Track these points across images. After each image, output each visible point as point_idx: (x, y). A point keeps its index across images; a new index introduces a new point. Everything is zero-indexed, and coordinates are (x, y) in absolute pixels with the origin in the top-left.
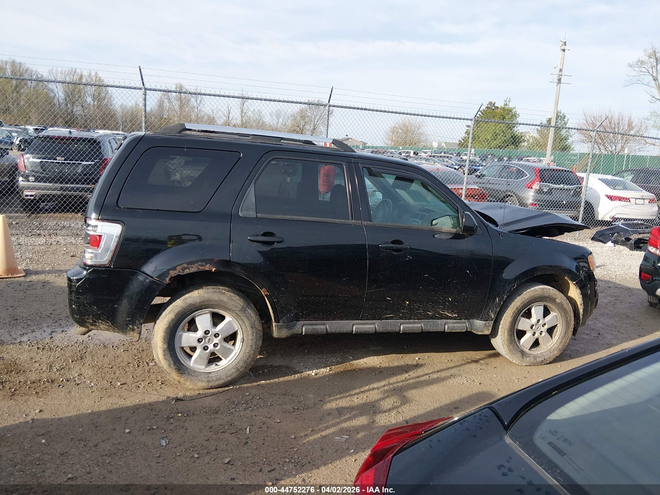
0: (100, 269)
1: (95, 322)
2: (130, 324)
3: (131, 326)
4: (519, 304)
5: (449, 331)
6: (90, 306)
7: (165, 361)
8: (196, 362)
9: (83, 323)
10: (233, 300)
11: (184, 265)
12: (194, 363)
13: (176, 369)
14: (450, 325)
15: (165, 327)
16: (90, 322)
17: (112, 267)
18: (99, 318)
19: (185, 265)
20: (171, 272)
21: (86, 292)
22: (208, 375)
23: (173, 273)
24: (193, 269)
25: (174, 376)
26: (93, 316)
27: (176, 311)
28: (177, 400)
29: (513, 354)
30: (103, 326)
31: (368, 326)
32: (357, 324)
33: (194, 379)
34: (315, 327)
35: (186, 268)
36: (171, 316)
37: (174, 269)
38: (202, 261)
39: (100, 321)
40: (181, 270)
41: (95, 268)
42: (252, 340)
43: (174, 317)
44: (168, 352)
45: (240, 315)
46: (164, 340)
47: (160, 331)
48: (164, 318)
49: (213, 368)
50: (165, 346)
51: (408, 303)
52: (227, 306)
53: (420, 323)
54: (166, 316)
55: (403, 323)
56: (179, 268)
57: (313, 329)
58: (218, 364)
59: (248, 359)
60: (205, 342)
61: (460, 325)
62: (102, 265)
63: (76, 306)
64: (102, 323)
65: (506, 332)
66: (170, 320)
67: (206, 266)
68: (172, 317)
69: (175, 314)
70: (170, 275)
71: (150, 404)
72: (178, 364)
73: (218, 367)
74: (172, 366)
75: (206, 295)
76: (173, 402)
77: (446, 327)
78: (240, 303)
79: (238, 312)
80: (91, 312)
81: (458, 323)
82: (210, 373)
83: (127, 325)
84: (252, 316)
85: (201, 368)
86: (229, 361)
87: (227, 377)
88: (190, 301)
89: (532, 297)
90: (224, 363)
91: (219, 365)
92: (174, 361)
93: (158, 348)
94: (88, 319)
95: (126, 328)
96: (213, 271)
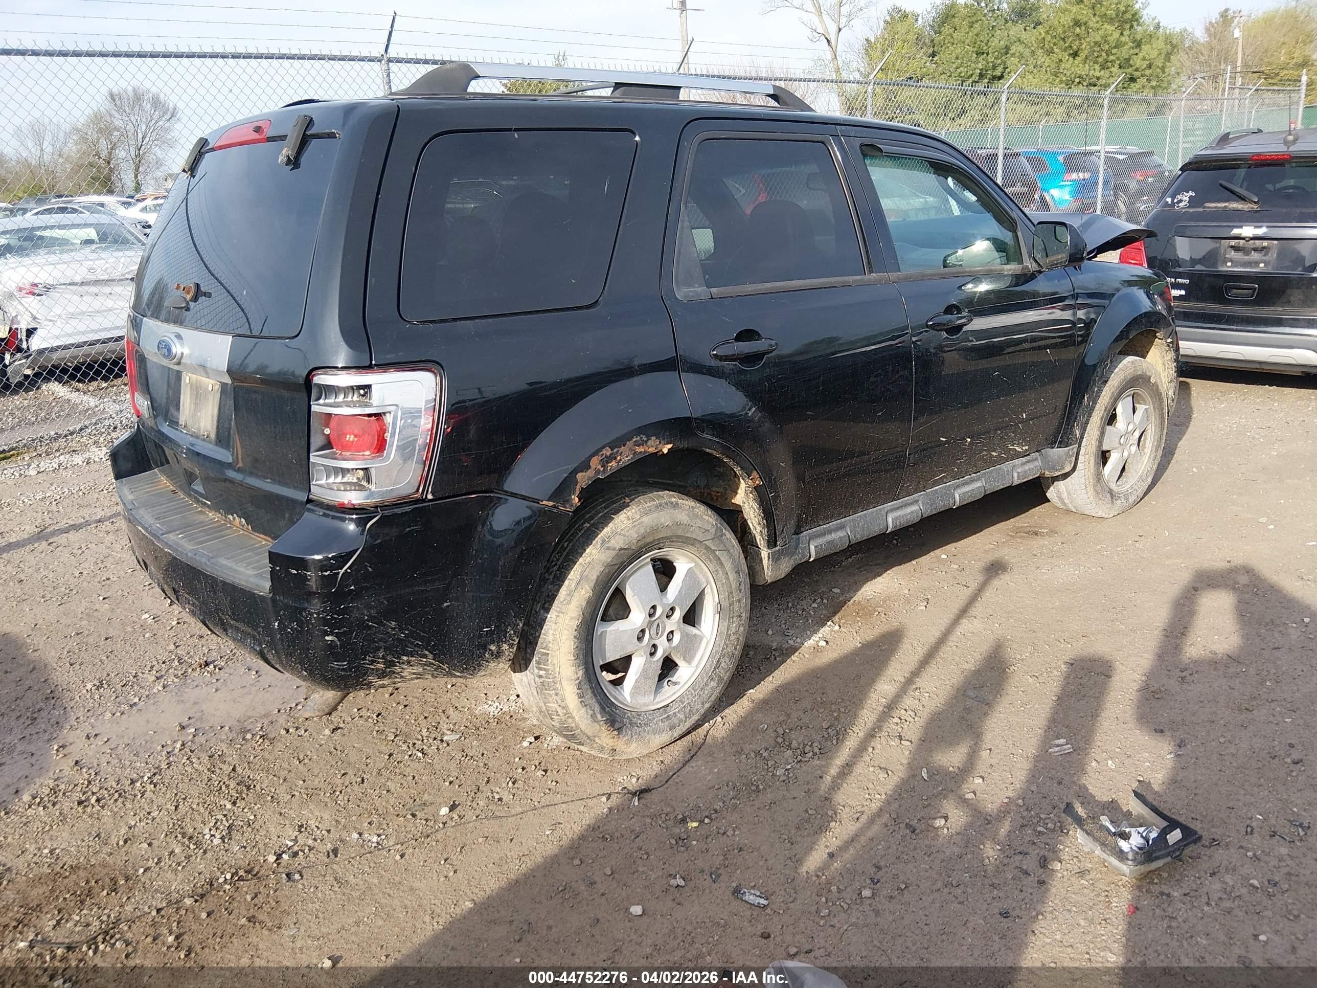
0: (398, 511)
1: (392, 664)
2: (493, 642)
3: (493, 648)
4: (1107, 400)
5: (1020, 482)
6: (380, 623)
7: (583, 710)
8: (636, 690)
9: (357, 677)
10: (696, 516)
11: (604, 451)
12: (632, 695)
13: (606, 722)
14: (1019, 470)
15: (575, 623)
16: (378, 670)
17: (430, 497)
18: (403, 649)
19: (607, 452)
20: (579, 476)
21: (366, 588)
22: (666, 712)
23: (583, 479)
24: (625, 456)
25: (606, 738)
26: (386, 649)
27: (594, 577)
28: (642, 792)
29: (1100, 499)
30: (410, 670)
31: (909, 510)
32: (892, 510)
33: (645, 731)
34: (829, 538)
35: (611, 458)
36: (583, 592)
37: (585, 466)
38: (640, 431)
39: (405, 658)
40: (599, 467)
41: (386, 513)
42: (739, 601)
43: (590, 593)
44: (586, 686)
45: (713, 548)
46: (577, 657)
47: (564, 638)
48: (569, 603)
49: (669, 693)
50: (581, 673)
51: (969, 440)
52: (689, 535)
53: (979, 479)
54: (570, 594)
55: (958, 486)
56: (595, 462)
57: (828, 543)
58: (674, 679)
59: (735, 649)
60: (650, 637)
61: (1031, 466)
62: (403, 498)
63: (337, 635)
64: (409, 662)
65: (1092, 461)
66: (584, 604)
67: (649, 443)
68: (588, 595)
69: (592, 584)
70: (578, 487)
71: (593, 828)
72: (607, 709)
73: (677, 687)
74: (599, 716)
75: (646, 520)
76: (636, 804)
77: (1015, 475)
78: (710, 520)
79: (708, 543)
80: (380, 640)
81: (1028, 462)
82: (667, 706)
83: (484, 647)
84: (734, 546)
85: (649, 702)
86: (697, 667)
87: (703, 703)
88: (618, 543)
89: (1124, 380)
90: (685, 674)
91: (675, 684)
92: (600, 704)
93: (565, 683)
94: (372, 662)
95: (481, 656)
96: (665, 451)
